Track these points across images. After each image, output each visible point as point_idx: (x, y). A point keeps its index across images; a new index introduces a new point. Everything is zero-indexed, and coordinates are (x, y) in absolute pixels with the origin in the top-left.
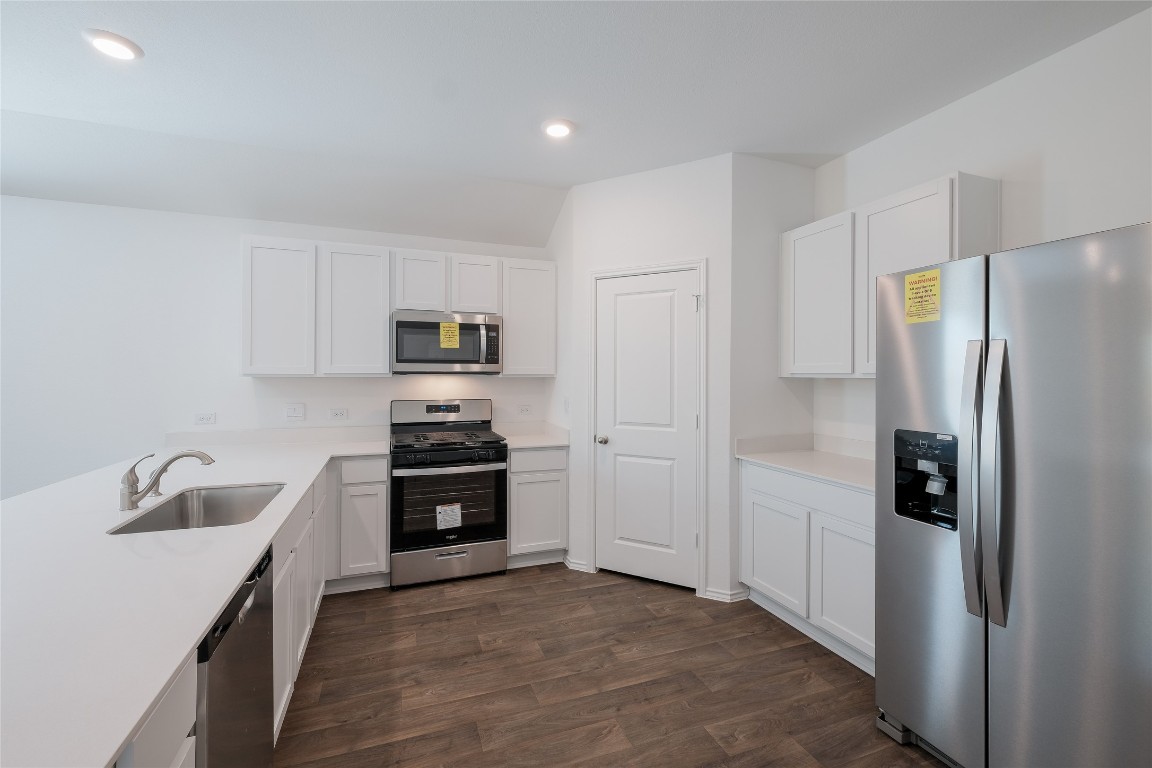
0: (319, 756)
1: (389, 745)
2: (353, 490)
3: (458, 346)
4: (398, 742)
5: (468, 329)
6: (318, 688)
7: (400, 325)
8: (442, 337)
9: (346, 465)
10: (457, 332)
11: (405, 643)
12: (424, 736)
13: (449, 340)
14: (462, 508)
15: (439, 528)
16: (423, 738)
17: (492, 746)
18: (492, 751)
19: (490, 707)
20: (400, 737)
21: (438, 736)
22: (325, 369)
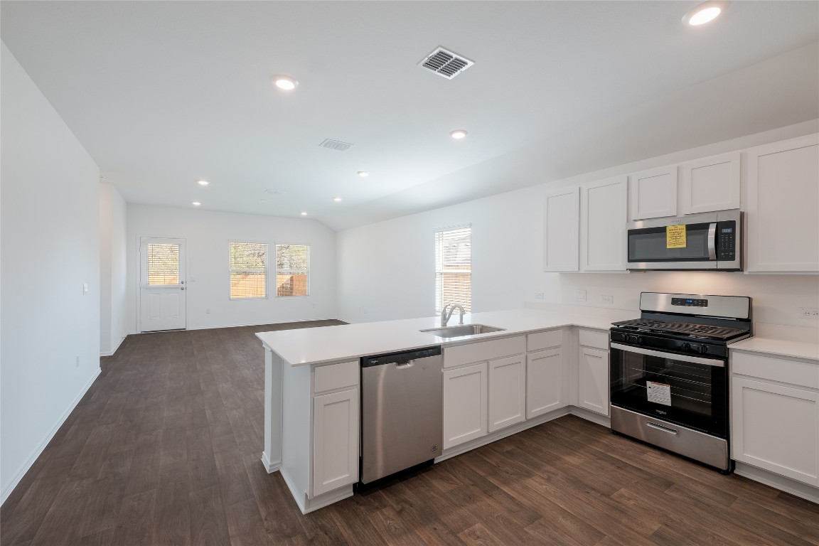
0: (474, 468)
1: (498, 488)
2: (586, 351)
3: (684, 246)
4: (502, 490)
5: (695, 229)
6: (508, 448)
7: (632, 233)
8: (668, 239)
9: (582, 332)
10: (684, 233)
11: (573, 460)
12: (513, 497)
13: (677, 240)
14: (672, 390)
15: (649, 400)
16: (512, 498)
17: (531, 532)
18: (527, 533)
19: (561, 519)
20: (506, 489)
21: (519, 505)
22: (584, 268)
